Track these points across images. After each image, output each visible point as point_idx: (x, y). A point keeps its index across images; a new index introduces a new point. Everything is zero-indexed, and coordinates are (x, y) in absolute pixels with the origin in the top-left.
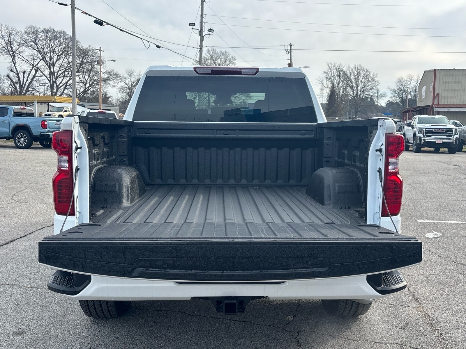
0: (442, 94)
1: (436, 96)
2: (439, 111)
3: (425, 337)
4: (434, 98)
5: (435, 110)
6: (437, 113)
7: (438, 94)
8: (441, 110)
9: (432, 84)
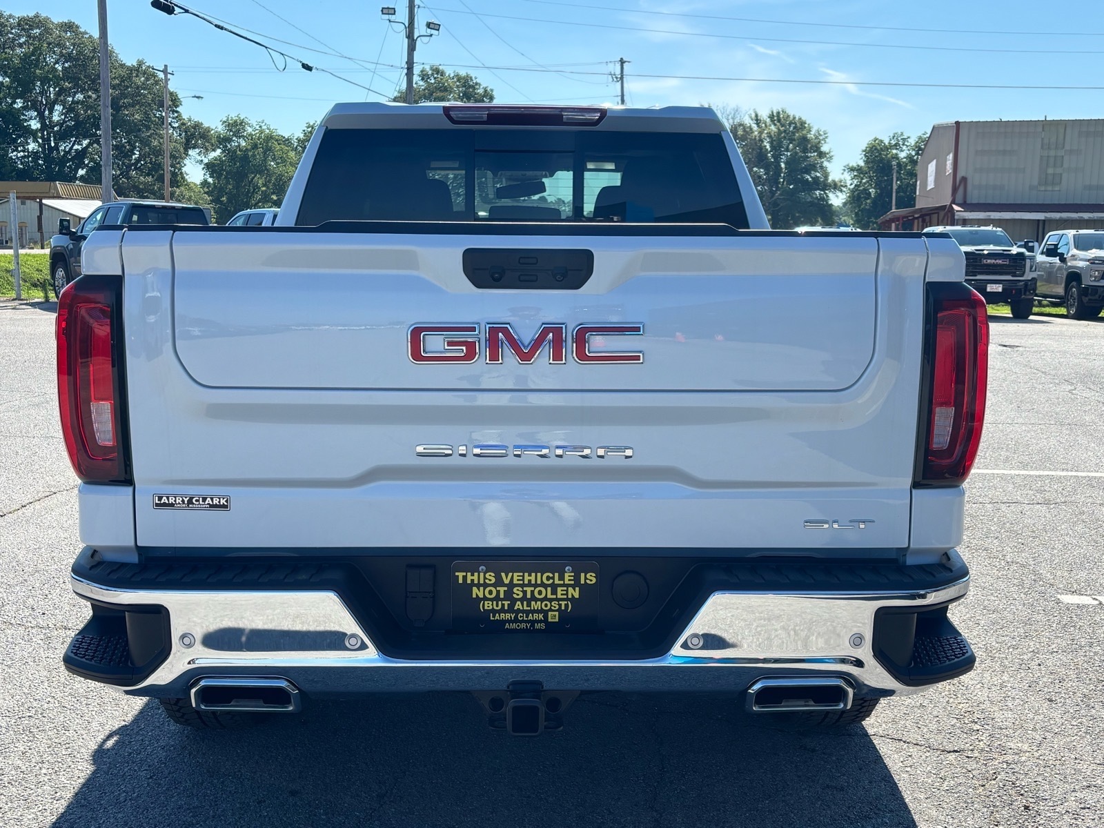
0: (975, 180)
1: (960, 184)
2: (967, 218)
3: (936, 720)
4: (955, 190)
5: (956, 217)
6: (961, 222)
7: (964, 179)
8: (970, 218)
9: (951, 157)
